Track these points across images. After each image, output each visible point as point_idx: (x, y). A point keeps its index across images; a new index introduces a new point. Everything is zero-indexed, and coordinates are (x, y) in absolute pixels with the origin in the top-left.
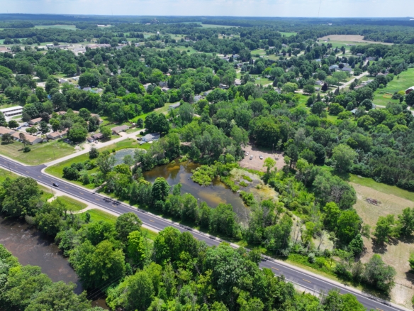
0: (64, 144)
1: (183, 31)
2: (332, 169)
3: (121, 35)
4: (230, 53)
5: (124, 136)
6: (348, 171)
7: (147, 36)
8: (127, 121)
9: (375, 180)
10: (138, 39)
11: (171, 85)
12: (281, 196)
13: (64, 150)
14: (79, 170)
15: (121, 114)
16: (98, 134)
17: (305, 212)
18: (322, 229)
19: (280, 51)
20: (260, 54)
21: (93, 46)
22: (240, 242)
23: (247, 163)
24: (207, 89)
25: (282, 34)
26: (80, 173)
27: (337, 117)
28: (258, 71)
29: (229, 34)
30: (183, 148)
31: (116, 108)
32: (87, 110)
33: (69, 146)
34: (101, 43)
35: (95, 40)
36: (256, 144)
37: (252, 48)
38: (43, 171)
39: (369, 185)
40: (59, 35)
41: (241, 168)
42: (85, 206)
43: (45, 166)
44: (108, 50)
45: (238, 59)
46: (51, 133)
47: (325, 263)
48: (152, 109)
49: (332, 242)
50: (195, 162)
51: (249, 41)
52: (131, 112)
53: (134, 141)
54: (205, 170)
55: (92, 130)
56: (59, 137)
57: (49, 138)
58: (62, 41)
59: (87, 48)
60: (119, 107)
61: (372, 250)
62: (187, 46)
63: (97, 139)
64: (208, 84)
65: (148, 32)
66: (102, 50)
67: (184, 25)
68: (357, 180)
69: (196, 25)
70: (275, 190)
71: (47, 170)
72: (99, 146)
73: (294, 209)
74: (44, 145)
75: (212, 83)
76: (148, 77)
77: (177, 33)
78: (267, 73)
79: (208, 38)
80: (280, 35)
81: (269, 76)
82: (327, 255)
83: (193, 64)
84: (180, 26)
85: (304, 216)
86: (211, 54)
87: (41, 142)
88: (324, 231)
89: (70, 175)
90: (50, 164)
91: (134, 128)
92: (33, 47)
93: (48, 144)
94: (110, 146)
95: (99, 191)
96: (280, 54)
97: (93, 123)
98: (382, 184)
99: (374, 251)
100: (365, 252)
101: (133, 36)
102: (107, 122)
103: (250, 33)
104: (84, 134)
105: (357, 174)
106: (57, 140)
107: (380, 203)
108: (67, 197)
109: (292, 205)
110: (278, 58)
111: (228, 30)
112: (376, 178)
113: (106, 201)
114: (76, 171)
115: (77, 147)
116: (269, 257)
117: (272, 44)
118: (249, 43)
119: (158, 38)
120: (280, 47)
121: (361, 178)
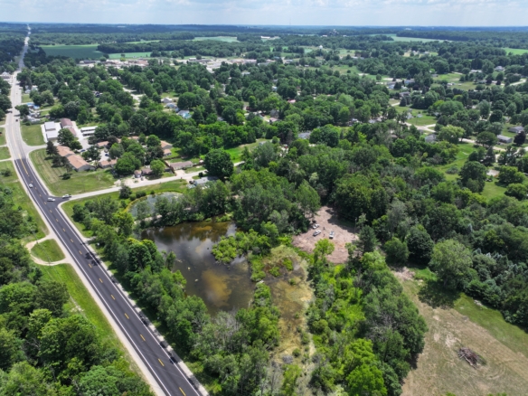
0: (108, 176)
4: (404, 76)
11: (282, 115)
14: (91, 211)
15: (191, 146)
19: (486, 77)
22: (195, 364)
31: (188, 139)
32: (157, 137)
35: (245, 54)
37: (441, 70)
38: (60, 205)
42: (62, 258)
43: (68, 199)
45: (409, 86)
46: (103, 160)
48: (237, 145)
51: (444, 61)
53: (185, 184)
55: (147, 163)
60: (191, 138)
62: (350, 65)
63: (146, 175)
68: (470, 307)
69: (385, 38)
71: (65, 205)
72: (142, 184)
78: (435, 109)
85: (325, 349)
86: (374, 77)
87: (88, 170)
88: (339, 386)
90: (75, 197)
91: (198, 167)
92: (174, 60)
95: (90, 243)
101: (291, 50)
105: (475, 298)
107: (484, 363)
108: (54, 242)
109: (318, 324)
110: (474, 87)
111: (425, 44)
112: (507, 313)
113: (88, 256)
115: (118, 181)
117: (477, 65)
118: (440, 64)
119: (319, 54)
120: (491, 71)
121: (478, 307)
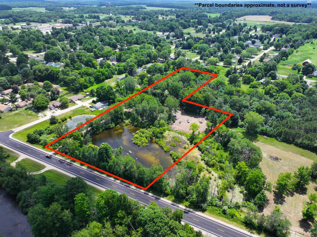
0: (30, 112)
1: (131, 12)
2: (244, 131)
3: (82, 17)
4: (167, 31)
5: (79, 104)
6: (257, 132)
7: (102, 17)
8: (83, 91)
9: (277, 140)
10: (95, 20)
11: (119, 60)
12: (203, 155)
13: (30, 117)
14: (40, 136)
15: (77, 85)
16: (57, 103)
17: (222, 169)
18: (235, 184)
19: (207, 30)
20: (190, 32)
21: (59, 25)
22: (168, 197)
23: (177, 127)
24: (148, 62)
25: (209, 15)
26: (41, 138)
27: (249, 86)
28: (189, 47)
29: (167, 15)
30: (126, 114)
31: (73, 81)
32: (49, 82)
33: (34, 113)
34: (65, 23)
35: (60, 20)
36: (185, 110)
37: (185, 27)
38: (11, 136)
39: (273, 144)
40: (31, 17)
41: (172, 131)
42: (44, 167)
43: (13, 132)
44: (70, 29)
45: (173, 37)
46: (20, 102)
47: (236, 214)
48: (103, 80)
49: (242, 195)
50: (136, 126)
51: (182, 21)
52: (86, 84)
53: (87, 109)
54: (143, 133)
55: (53, 99)
56: (26, 105)
57: (17, 107)
58: (34, 21)
59: (53, 28)
60: (75, 80)
61: (273, 202)
62: (133, 26)
63: (57, 107)
64: (149, 58)
65: (104, 13)
66: (66, 29)
67: (132, 8)
68: (264, 140)
69: (142, 8)
70: (199, 149)
71: (14, 136)
72: (59, 113)
73: (213, 166)
74: (13, 113)
75: (152, 58)
76: (101, 53)
77: (126, 14)
78: (196, 48)
79: (150, 19)
80: (207, 17)
81: (197, 51)
82: (237, 207)
83: (137, 41)
84: (129, 8)
85: (220, 172)
86: (152, 32)
87: (11, 110)
88: (236, 185)
89: (32, 140)
90: (17, 130)
91: (87, 97)
92: (9, 26)
93: (17, 112)
94: (67, 113)
95: (56, 154)
96: (207, 32)
97: (54, 94)
98: (283, 143)
99: (275, 203)
100: (268, 204)
101: (91, 17)
102: (66, 92)
103: (183, 15)
104: (46, 103)
105: (264, 135)
106: (24, 108)
107: (281, 159)
108: (29, 159)
109: (211, 163)
110: (205, 35)
111: (166, 11)
112: (278, 138)
113: (61, 162)
114: (38, 136)
115: (40, 114)
116: (191, 210)
117: (200, 23)
118: (182, 23)
119: (111, 19)
120: (207, 26)
121: (266, 138)
